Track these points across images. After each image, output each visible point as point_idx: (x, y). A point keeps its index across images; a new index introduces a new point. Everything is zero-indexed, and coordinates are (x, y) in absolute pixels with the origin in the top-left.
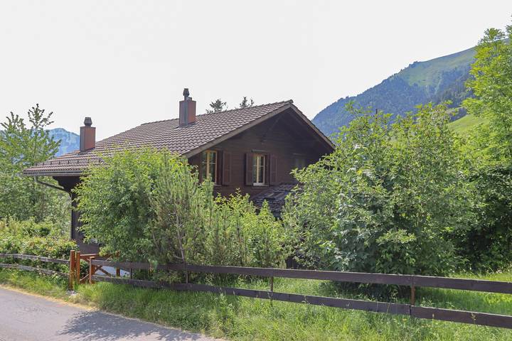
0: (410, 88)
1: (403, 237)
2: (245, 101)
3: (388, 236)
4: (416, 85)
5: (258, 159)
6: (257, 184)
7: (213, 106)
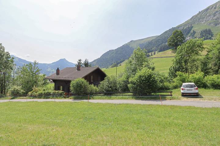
0: (130, 48)
1: (110, 89)
2: (86, 60)
3: (109, 89)
4: (132, 47)
5: (92, 77)
6: (92, 81)
7: (79, 60)
